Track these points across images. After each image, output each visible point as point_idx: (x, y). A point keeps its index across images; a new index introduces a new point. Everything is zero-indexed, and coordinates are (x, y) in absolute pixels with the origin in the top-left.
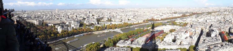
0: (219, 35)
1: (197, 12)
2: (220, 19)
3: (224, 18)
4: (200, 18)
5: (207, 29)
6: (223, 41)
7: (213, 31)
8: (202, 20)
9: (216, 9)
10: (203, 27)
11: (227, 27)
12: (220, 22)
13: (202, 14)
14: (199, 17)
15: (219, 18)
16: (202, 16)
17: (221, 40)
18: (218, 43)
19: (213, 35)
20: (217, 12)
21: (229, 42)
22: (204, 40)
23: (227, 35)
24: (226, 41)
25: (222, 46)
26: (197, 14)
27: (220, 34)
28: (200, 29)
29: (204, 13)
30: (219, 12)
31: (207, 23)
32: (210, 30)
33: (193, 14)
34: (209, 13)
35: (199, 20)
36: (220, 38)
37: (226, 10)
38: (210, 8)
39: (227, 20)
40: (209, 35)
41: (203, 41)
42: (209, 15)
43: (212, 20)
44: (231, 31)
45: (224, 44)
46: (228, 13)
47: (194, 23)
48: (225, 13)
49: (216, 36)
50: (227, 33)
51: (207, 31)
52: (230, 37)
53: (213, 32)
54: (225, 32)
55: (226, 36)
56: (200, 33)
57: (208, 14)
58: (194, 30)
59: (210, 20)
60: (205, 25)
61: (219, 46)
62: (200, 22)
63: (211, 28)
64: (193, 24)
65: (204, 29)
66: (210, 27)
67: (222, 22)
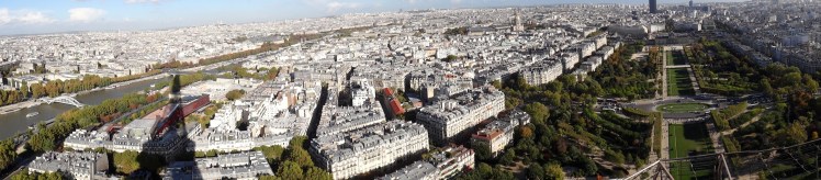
0: (376, 99)
1: (308, 33)
2: (376, 49)
3: (389, 46)
4: (316, 51)
5: (340, 82)
6: (389, 117)
7: (359, 87)
8: (323, 55)
9: (364, 18)
10: (327, 78)
11: (399, 74)
12: (379, 60)
13: (320, 36)
14: (313, 48)
15: (374, 46)
16: (323, 43)
17: (382, 114)
18: (373, 125)
19: (358, 101)
20: (367, 28)
21: (407, 120)
22: (334, 118)
23: (401, 98)
24: (398, 117)
25: (387, 131)
26: (308, 40)
27: (381, 96)
28: (319, 84)
29: (326, 33)
30: (373, 29)
31: (338, 66)
32: (348, 87)
33: (296, 39)
34: (343, 33)
35: (312, 55)
36: (381, 108)
37: (395, 21)
38: (346, 16)
39: (398, 54)
40: (345, 100)
41: (329, 119)
42: (345, 39)
43: (353, 53)
44: (412, 86)
45: (392, 125)
46: (399, 31)
47: (300, 68)
48: (392, 31)
49: (367, 102)
50: (400, 91)
51: (341, 88)
52: (411, 104)
53: (359, 91)
54: (393, 88)
55: (396, 100)
56: (318, 96)
57: (339, 37)
58: (299, 89)
59: (348, 56)
60: (333, 71)
61: (379, 132)
62: (316, 64)
63: (352, 79)
64: (296, 70)
65: (331, 83)
66: (348, 77)
67: (383, 59)
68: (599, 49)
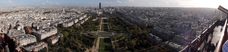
0: (24, 29)
1: (7, 11)
2: (25, 16)
3: (28, 15)
4: (9, 16)
5: (14, 24)
7: (19, 25)
8: (10, 17)
9: (22, 8)
10: (11, 23)
11: (30, 23)
12: (25, 19)
13: (10, 12)
14: (8, 15)
15: (24, 15)
16: (11, 14)
17: (25, 32)
18: (22, 35)
19: (19, 29)
20: (23, 10)
21: (31, 34)
22: (12, 33)
23: (30, 29)
24: (29, 34)
25: (25, 37)
26: (7, 13)
27: (25, 28)
28: (9, 24)
29: (12, 12)
30: (24, 11)
31: (14, 20)
32: (16, 25)
33: (3, 13)
34: (17, 12)
35: (8, 17)
36: (24, 31)
37: (31, 9)
38: (18, 7)
39: (31, 18)
40: (16, 28)
41: (11, 33)
42: (17, 13)
43: (19, 17)
44: (33, 26)
45: (27, 36)
46: (31, 12)
47: (4, 20)
48: (30, 12)
49: (21, 29)
50: (30, 27)
51: (15, 26)
52: (33, 31)
53: (19, 27)
54: (28, 26)
55: (29, 29)
56: (8, 28)
57: (15, 13)
58: (3, 26)
59: (17, 18)
60: (13, 21)
61: (24, 37)
62: (9, 19)
63: (18, 23)
64: (3, 21)
65: (12, 24)
66: (17, 23)
67: (26, 19)
68: (84, 18)
